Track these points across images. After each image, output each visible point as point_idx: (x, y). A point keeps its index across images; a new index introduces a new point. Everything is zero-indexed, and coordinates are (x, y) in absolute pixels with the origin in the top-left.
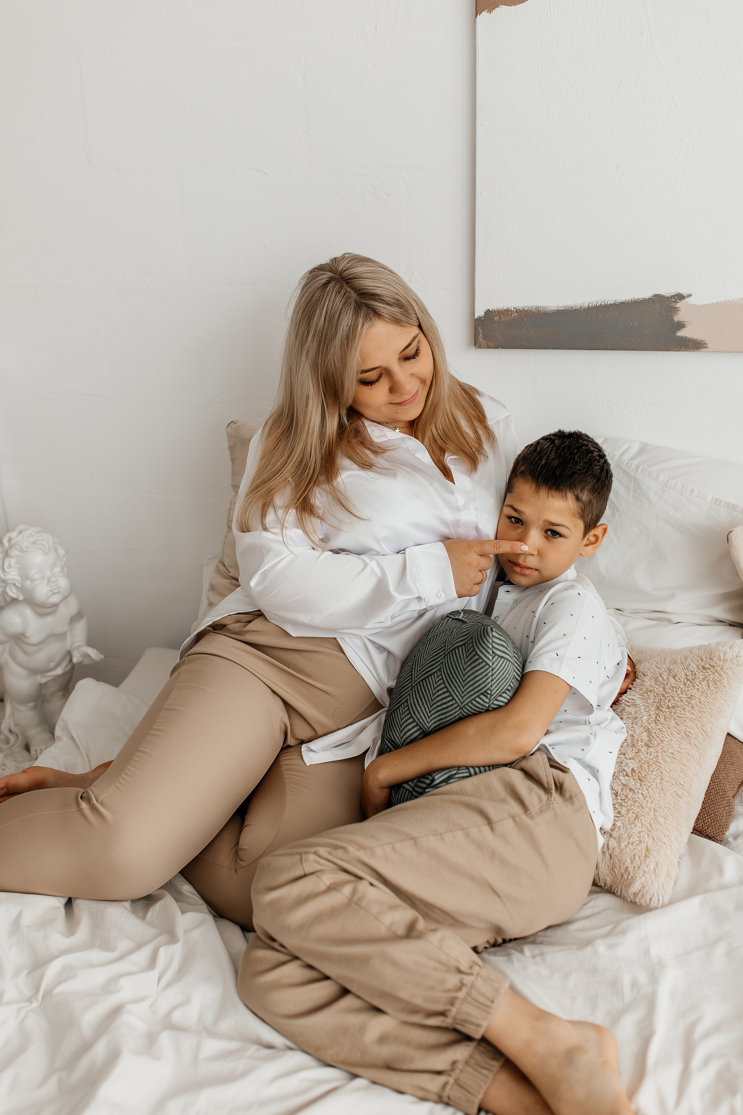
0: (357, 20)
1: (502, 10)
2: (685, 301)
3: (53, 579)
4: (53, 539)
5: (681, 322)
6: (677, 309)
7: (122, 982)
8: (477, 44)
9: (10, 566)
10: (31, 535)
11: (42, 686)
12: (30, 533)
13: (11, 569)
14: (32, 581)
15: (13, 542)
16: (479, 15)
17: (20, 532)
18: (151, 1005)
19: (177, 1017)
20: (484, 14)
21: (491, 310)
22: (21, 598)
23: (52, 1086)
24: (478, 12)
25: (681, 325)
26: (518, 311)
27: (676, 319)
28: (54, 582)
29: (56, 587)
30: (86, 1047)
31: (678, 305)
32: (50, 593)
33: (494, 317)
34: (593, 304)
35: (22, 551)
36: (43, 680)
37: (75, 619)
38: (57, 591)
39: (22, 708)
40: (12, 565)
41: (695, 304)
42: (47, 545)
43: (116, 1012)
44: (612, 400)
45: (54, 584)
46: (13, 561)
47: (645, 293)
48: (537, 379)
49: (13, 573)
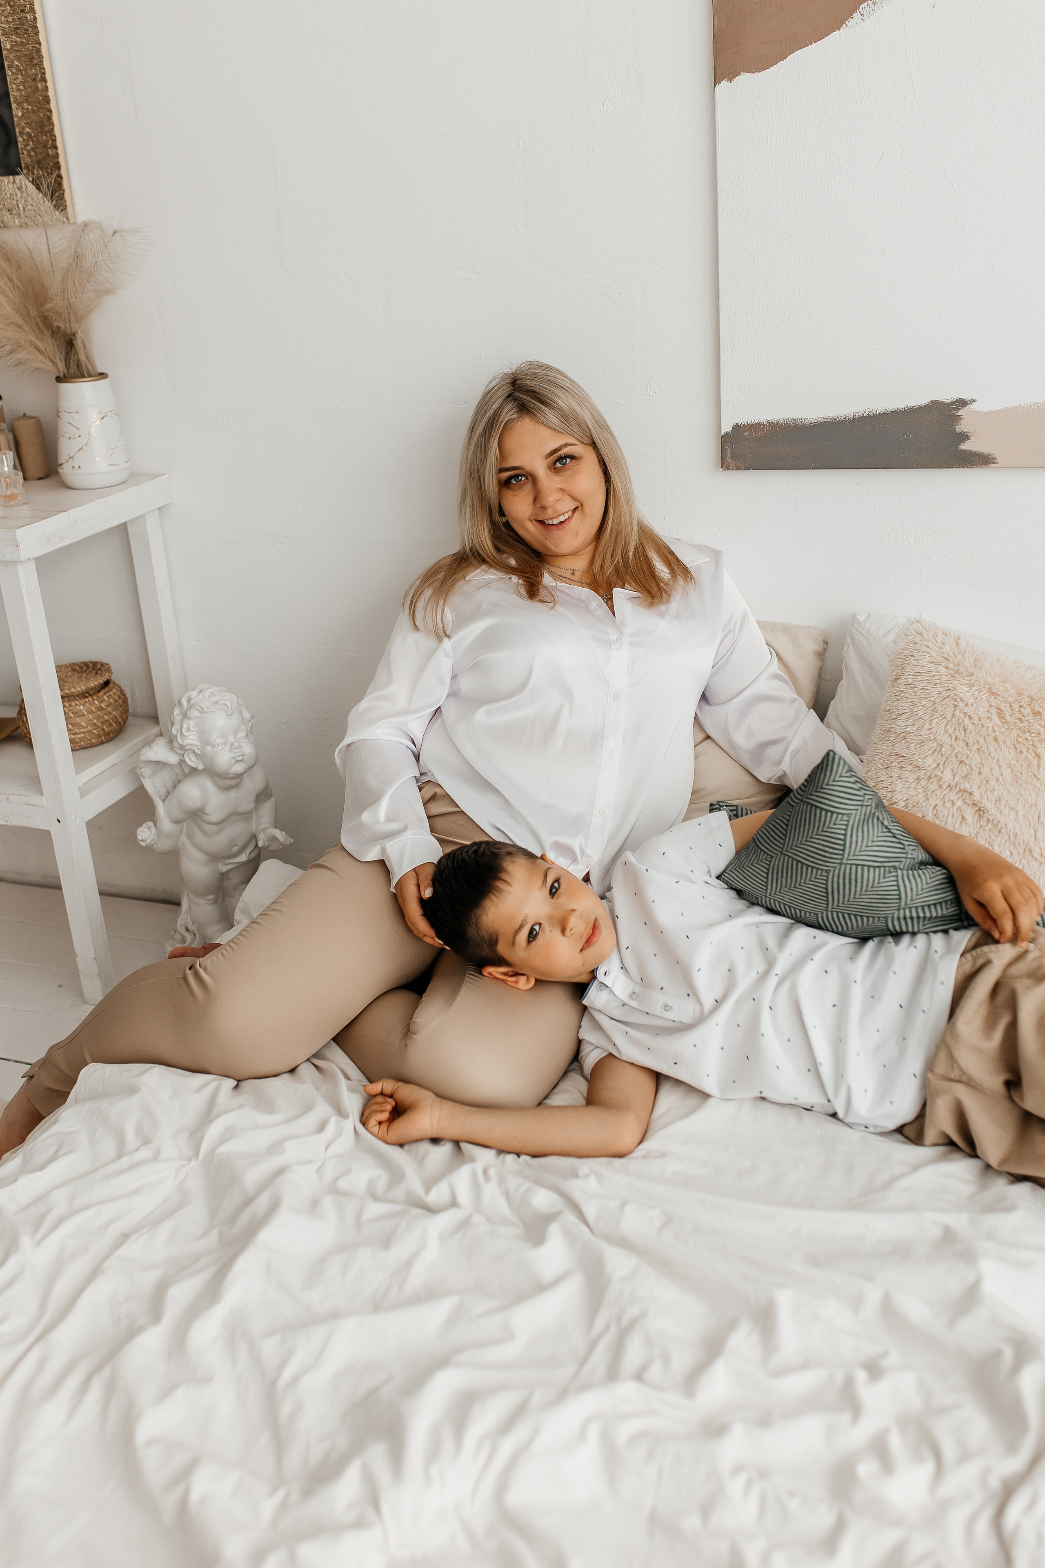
0: (582, 96)
1: (744, 79)
2: (968, 407)
3: (236, 745)
4: (238, 701)
5: (964, 433)
6: (959, 418)
7: (287, 1144)
8: (717, 117)
9: (189, 729)
10: (213, 694)
11: (223, 876)
12: (212, 692)
13: (190, 733)
14: (213, 746)
15: (192, 702)
16: (718, 85)
17: (201, 691)
18: (318, 1169)
19: (342, 1184)
20: (724, 83)
21: (739, 425)
22: (201, 767)
23: (212, 1239)
24: (717, 81)
25: (964, 437)
26: (771, 425)
27: (959, 429)
28: (237, 748)
29: (239, 754)
30: (249, 1201)
31: (960, 413)
32: (233, 761)
33: (744, 432)
34: (859, 414)
35: (202, 711)
36: (225, 869)
37: (262, 796)
38: (241, 758)
39: (202, 901)
40: (191, 728)
41: (980, 411)
42: (230, 706)
43: (280, 1172)
44: (887, 529)
45: (238, 751)
46: (192, 723)
47: (921, 400)
48: (798, 506)
49: (191, 737)
